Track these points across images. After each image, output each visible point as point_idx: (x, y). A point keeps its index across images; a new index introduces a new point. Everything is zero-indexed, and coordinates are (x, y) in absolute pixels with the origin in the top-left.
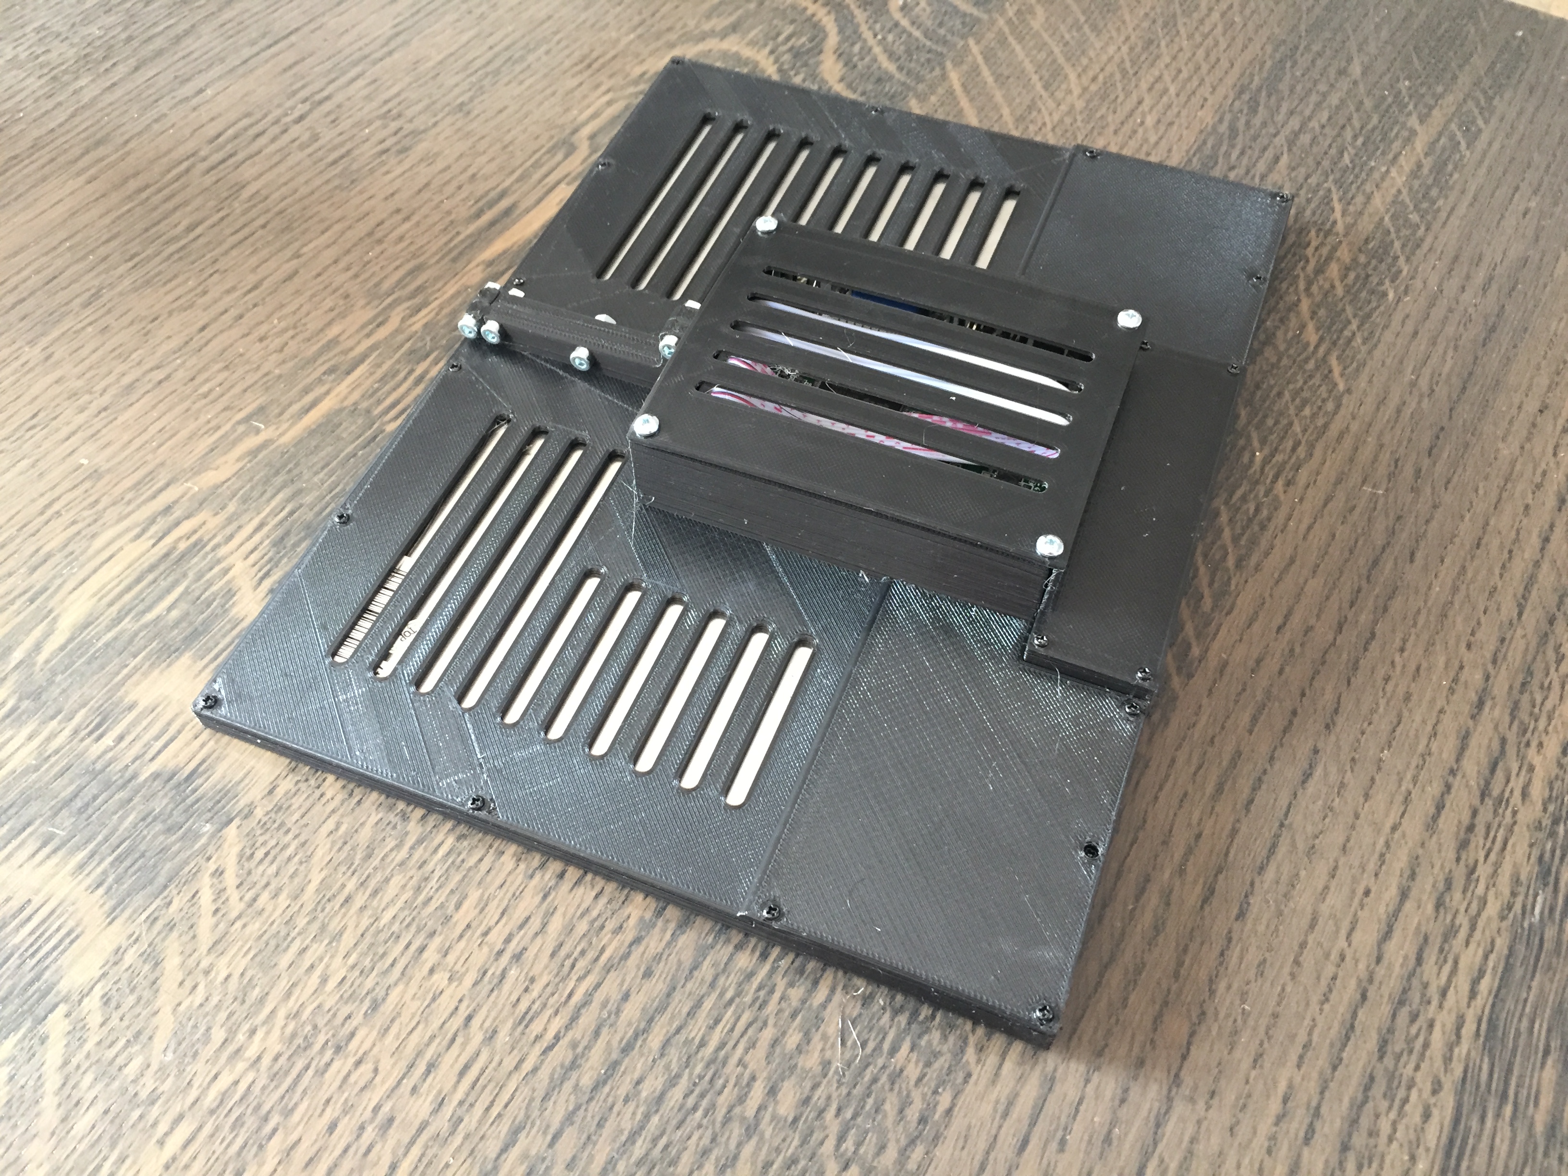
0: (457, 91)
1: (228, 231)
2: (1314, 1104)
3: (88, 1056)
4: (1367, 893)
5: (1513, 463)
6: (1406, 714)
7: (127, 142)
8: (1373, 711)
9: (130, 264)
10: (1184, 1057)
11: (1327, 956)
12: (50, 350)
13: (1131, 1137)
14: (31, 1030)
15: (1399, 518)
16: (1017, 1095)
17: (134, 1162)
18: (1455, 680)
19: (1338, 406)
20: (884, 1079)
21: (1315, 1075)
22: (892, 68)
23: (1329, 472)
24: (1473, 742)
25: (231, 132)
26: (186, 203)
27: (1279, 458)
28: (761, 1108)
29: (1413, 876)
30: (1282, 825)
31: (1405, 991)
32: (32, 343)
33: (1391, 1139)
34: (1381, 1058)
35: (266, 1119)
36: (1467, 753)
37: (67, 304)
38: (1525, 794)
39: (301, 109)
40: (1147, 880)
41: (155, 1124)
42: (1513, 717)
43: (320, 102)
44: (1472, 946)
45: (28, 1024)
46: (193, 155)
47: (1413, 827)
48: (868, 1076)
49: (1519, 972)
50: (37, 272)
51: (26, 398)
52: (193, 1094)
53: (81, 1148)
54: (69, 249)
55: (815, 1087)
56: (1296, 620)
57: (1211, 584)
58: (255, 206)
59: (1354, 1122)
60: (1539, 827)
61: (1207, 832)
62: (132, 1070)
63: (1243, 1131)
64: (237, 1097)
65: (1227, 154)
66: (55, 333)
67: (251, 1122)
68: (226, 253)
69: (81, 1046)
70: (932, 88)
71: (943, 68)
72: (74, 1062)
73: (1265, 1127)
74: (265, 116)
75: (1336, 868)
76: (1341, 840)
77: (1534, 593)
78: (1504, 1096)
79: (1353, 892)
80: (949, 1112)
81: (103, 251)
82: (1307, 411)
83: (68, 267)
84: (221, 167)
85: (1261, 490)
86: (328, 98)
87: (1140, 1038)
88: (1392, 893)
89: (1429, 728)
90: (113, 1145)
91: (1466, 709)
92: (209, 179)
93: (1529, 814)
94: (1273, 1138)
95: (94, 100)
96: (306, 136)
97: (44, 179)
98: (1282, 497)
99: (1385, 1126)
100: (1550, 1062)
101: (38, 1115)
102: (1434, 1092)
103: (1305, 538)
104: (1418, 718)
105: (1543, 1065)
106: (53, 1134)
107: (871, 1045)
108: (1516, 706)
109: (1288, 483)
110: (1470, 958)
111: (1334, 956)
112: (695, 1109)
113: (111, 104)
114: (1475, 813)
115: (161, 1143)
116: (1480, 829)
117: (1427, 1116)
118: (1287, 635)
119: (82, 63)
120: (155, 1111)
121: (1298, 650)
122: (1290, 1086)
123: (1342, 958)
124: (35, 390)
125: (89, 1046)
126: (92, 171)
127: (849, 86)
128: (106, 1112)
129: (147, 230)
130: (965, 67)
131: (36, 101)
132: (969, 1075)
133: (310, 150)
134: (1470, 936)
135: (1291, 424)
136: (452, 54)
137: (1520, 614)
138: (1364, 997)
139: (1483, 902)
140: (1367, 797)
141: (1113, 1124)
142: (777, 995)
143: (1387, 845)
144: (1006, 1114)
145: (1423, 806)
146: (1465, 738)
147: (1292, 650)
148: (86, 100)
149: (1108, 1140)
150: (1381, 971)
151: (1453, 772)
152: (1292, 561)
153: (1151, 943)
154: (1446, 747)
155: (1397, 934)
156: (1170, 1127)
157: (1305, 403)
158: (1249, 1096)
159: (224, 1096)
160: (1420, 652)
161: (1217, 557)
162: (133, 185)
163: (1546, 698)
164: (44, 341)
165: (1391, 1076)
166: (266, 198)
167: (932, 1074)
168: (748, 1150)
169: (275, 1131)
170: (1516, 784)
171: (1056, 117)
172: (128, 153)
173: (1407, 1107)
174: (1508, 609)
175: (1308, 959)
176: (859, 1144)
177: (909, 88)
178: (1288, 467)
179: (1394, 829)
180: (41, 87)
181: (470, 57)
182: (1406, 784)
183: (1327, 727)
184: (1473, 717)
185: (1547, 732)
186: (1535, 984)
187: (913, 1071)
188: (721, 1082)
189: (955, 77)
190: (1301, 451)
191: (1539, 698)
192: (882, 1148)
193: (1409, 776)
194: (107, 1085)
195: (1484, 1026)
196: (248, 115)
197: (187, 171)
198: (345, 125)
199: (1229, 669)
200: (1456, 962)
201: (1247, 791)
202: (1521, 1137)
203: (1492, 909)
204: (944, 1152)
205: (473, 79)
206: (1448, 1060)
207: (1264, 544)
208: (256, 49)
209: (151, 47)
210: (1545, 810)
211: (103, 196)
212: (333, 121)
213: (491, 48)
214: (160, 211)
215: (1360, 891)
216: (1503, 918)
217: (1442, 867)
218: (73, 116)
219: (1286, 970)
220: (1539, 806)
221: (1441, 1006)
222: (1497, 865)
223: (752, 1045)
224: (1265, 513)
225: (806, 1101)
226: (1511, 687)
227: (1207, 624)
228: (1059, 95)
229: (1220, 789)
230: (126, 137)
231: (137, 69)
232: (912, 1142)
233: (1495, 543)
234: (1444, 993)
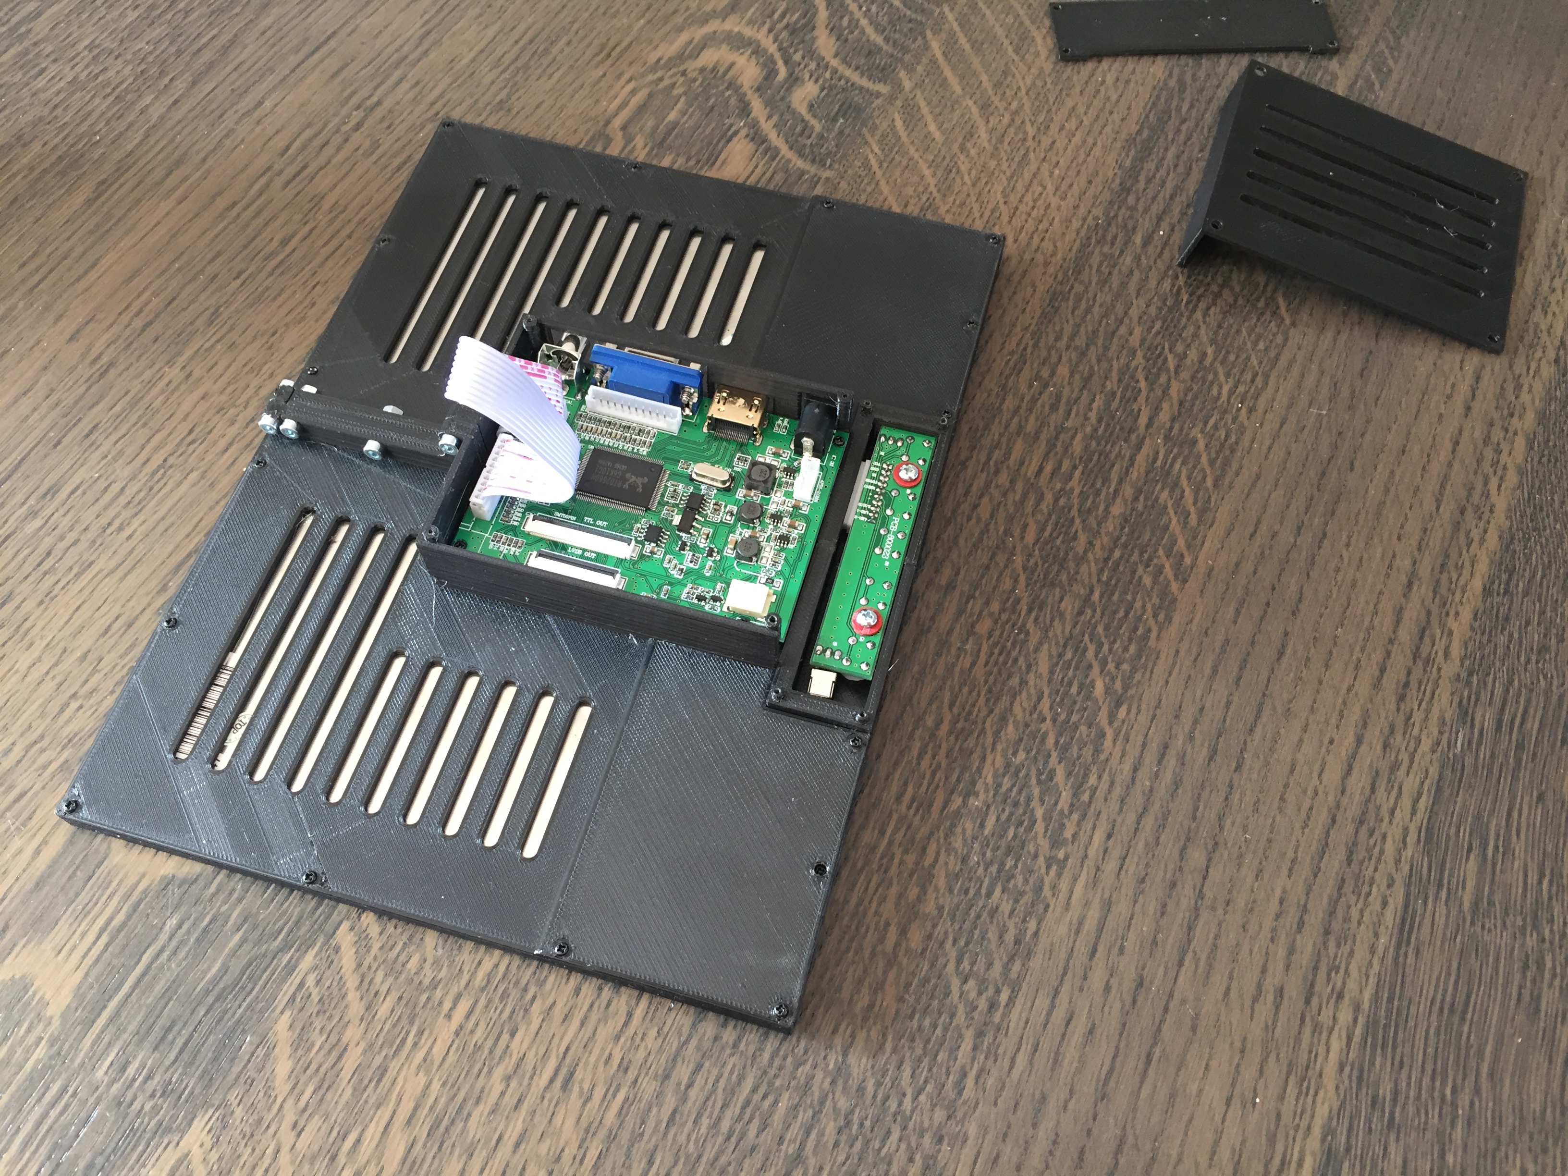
0: (494, 89)
1: (320, 242)
2: (1302, 902)
3: (375, 958)
4: (1331, 742)
5: (1428, 377)
6: (1353, 596)
7: (205, 159)
8: (1328, 597)
9: (239, 281)
10: (1205, 878)
11: (1305, 792)
12: (188, 369)
13: (1171, 940)
14: (324, 945)
15: (1340, 433)
16: (1084, 917)
17: (431, 1033)
18: (1390, 567)
19: (1286, 340)
20: (985, 915)
21: (1301, 882)
22: (879, 40)
23: (1282, 399)
24: (1406, 616)
25: (297, 144)
26: (274, 218)
27: (1241, 389)
28: (897, 945)
29: (1365, 725)
30: (1264, 695)
31: (1363, 813)
32: (170, 363)
33: (1359, 924)
34: (1349, 865)
35: (525, 990)
36: (1401, 626)
37: (191, 323)
38: (1447, 654)
39: (357, 115)
40: (1166, 747)
41: (440, 1003)
42: (1435, 592)
43: (373, 108)
44: (1411, 776)
45: (321, 940)
46: (269, 169)
47: (1363, 687)
48: (973, 914)
49: (1447, 792)
50: (156, 294)
51: (179, 415)
52: (465, 977)
53: (387, 1027)
54: (179, 269)
55: (934, 926)
56: (1264, 527)
57: (1195, 503)
58: (337, 216)
59: (1332, 913)
60: (1458, 678)
61: (1208, 705)
62: (413, 964)
63: (1252, 928)
64: (499, 976)
65: (1179, 109)
66: (189, 353)
67: (514, 993)
68: (322, 264)
69: (368, 951)
70: (918, 58)
71: (924, 38)
72: (366, 964)
73: (1268, 923)
74: (325, 125)
75: (1307, 725)
76: (1310, 703)
77: (1448, 487)
78: (1440, 885)
79: (1321, 742)
80: (1036, 934)
81: (210, 270)
82: (1261, 346)
83: (182, 288)
84: (298, 180)
85: (1229, 418)
86: (379, 103)
87: (1171, 866)
88: (1351, 739)
89: (1371, 607)
90: (412, 1023)
91: (1400, 590)
92: (290, 192)
93: (1450, 669)
94: (1274, 930)
95: (162, 118)
96: (367, 144)
97: (138, 201)
98: (1246, 423)
99: (1355, 913)
100: (1472, 857)
101: (346, 1007)
102: (1389, 886)
103: (1266, 458)
104: (1362, 600)
105: (1468, 858)
106: (362, 1020)
107: (972, 892)
108: (1438, 582)
109: (1251, 410)
110: (1410, 784)
111: (1310, 793)
112: (847, 951)
113: (179, 122)
114: (1409, 673)
115: (449, 1016)
116: (1414, 685)
117: (1385, 904)
118: (1258, 539)
119: (140, 80)
120: (438, 993)
121: (1267, 552)
122: (1284, 892)
123: (1316, 793)
124: (186, 406)
125: (375, 950)
126: (180, 192)
127: (844, 61)
128: (400, 998)
129: (245, 247)
130: (943, 36)
131: (108, 123)
132: (1047, 906)
133: (374, 157)
134: (1410, 767)
135: (1248, 358)
136: (482, 51)
137: (1438, 508)
138: (1334, 821)
139: (1419, 741)
140: (1327, 667)
141: (1157, 932)
142: (896, 861)
143: (1344, 703)
144: (1078, 932)
145: (1370, 671)
146: (1399, 613)
147: (1262, 553)
148: (155, 119)
149: (1155, 943)
150: (1345, 801)
151: (1391, 641)
152: (1258, 477)
153: (1173, 795)
154: (1385, 623)
155: (1355, 772)
156: (1198, 931)
157: (1259, 337)
158: (1254, 902)
159: (489, 976)
160: (1362, 545)
161: (1199, 478)
162: (221, 203)
163: (1460, 575)
164: (181, 360)
165: (1357, 877)
166: (346, 207)
167: (1020, 908)
168: (891, 976)
169: (534, 998)
170: (1440, 646)
171: (1029, 81)
172: (208, 171)
173: (1371, 899)
174: (1429, 505)
175: (1290, 797)
176: (973, 964)
177: (897, 60)
178: (1249, 395)
179: (1349, 690)
180: (109, 107)
181: (499, 52)
182: (1357, 654)
183: (1294, 613)
184: (1405, 596)
185: (1461, 603)
186: (1459, 799)
187: (1006, 908)
188: (864, 929)
189: (935, 46)
190: (1259, 380)
191: (1454, 576)
192: (990, 965)
193: (1358, 649)
194: (396, 978)
195: (1423, 834)
196: (309, 125)
197: (267, 185)
198: (400, 130)
199: (1215, 573)
200: (1400, 788)
201: (1236, 670)
202: (1454, 913)
203: (1426, 744)
204: (1036, 963)
205: (506, 75)
206: (1398, 862)
207: (1235, 466)
208: (301, 56)
209: (201, 61)
210: (1462, 665)
211: (197, 215)
212: (389, 127)
213: (516, 42)
214: (252, 227)
215: (1326, 741)
216: (1434, 752)
217: (1387, 718)
218: (147, 136)
219: (1276, 805)
220: (1458, 662)
221: (1391, 822)
222: (1428, 711)
223: (883, 900)
224: (1233, 438)
225: (929, 937)
226: (1433, 570)
227: (1195, 538)
228: (1029, 58)
229: (1215, 671)
230: (202, 155)
231: (194, 83)
232: (1011, 959)
233: (1416, 448)
234: (1392, 813)
